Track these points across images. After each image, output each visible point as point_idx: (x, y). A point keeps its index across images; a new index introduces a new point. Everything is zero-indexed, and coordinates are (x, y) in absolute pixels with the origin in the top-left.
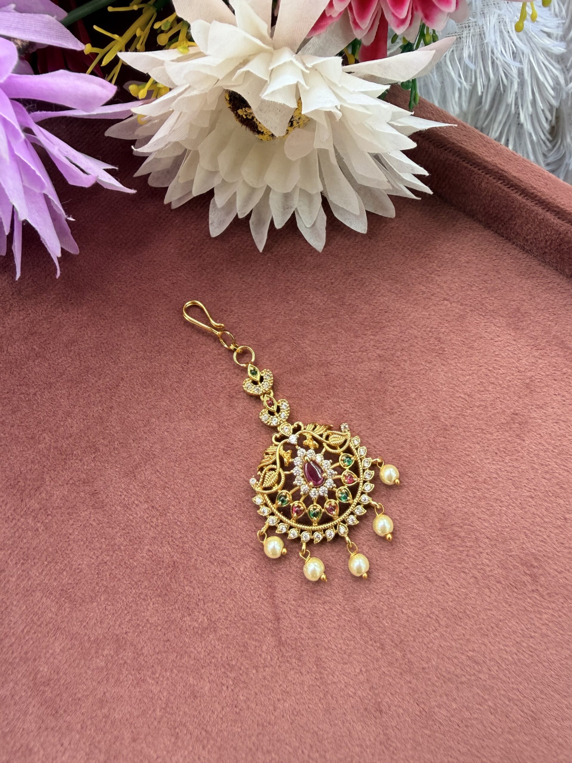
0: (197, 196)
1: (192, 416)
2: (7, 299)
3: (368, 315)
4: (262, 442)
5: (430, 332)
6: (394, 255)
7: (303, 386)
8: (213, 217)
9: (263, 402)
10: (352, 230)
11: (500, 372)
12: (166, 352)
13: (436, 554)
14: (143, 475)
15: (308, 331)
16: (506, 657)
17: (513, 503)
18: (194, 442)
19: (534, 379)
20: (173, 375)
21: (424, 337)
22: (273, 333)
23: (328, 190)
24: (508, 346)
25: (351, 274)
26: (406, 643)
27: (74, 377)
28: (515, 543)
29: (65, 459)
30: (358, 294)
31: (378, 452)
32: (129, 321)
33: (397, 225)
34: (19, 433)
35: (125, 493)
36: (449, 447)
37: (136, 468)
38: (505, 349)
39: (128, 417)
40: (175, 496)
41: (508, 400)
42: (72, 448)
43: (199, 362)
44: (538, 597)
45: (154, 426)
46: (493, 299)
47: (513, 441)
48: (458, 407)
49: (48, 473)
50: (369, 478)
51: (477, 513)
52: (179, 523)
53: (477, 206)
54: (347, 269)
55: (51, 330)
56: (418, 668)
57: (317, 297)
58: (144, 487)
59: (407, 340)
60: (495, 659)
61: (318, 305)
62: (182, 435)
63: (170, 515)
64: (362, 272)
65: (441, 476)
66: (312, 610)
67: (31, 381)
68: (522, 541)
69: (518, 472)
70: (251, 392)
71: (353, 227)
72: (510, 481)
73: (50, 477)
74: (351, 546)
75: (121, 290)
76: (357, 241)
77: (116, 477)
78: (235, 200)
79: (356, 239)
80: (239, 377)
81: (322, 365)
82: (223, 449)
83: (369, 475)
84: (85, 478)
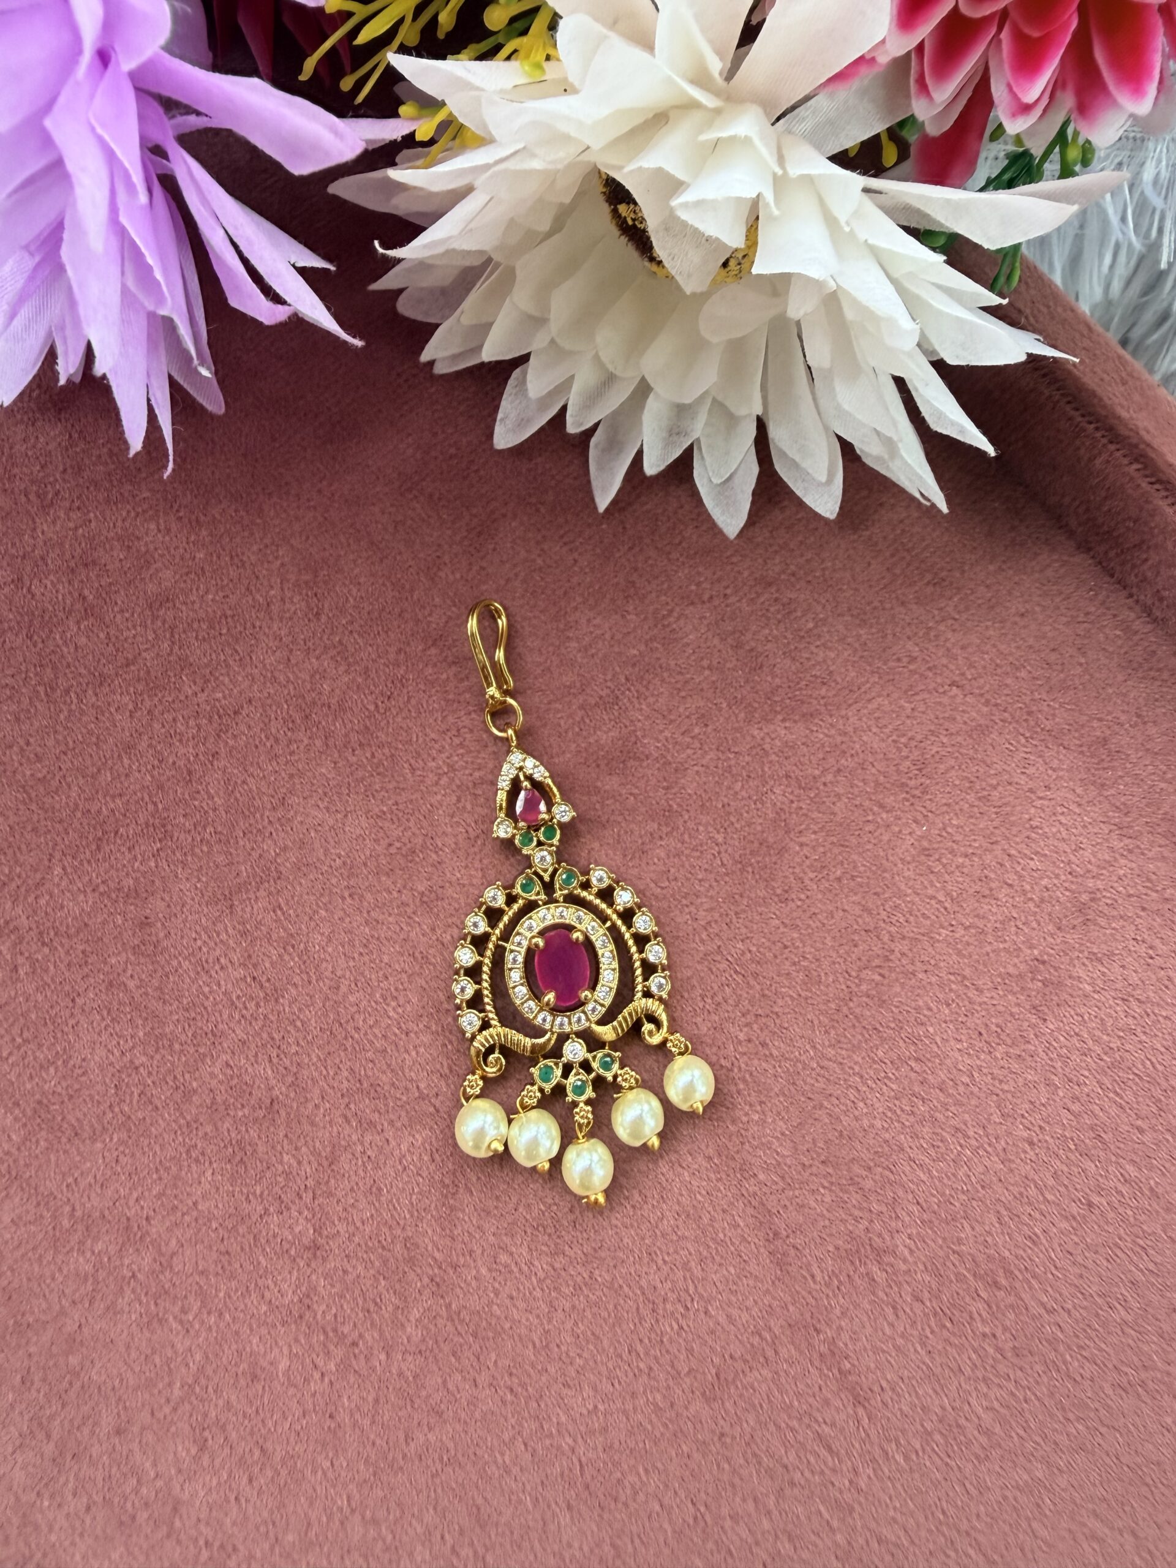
0: (490, 363)
8: (508, 408)
14: (248, 909)
17: (990, 1145)
18: (365, 864)
19: (1099, 895)
20: (354, 715)
21: (890, 755)
22: (579, 675)
23: (772, 416)
24: (1062, 813)
27: (153, 674)
29: (100, 839)
35: (204, 937)
37: (238, 891)
38: (1054, 818)
40: (303, 967)
42: (117, 821)
45: (292, 813)
47: (1021, 1016)
51: (910, 1147)
52: (299, 1024)
58: (244, 934)
62: (345, 846)
67: (65, 663)
69: (1016, 1083)
71: (810, 502)
73: (64, 869)
77: (193, 899)
82: (422, 894)
84: (132, 887)
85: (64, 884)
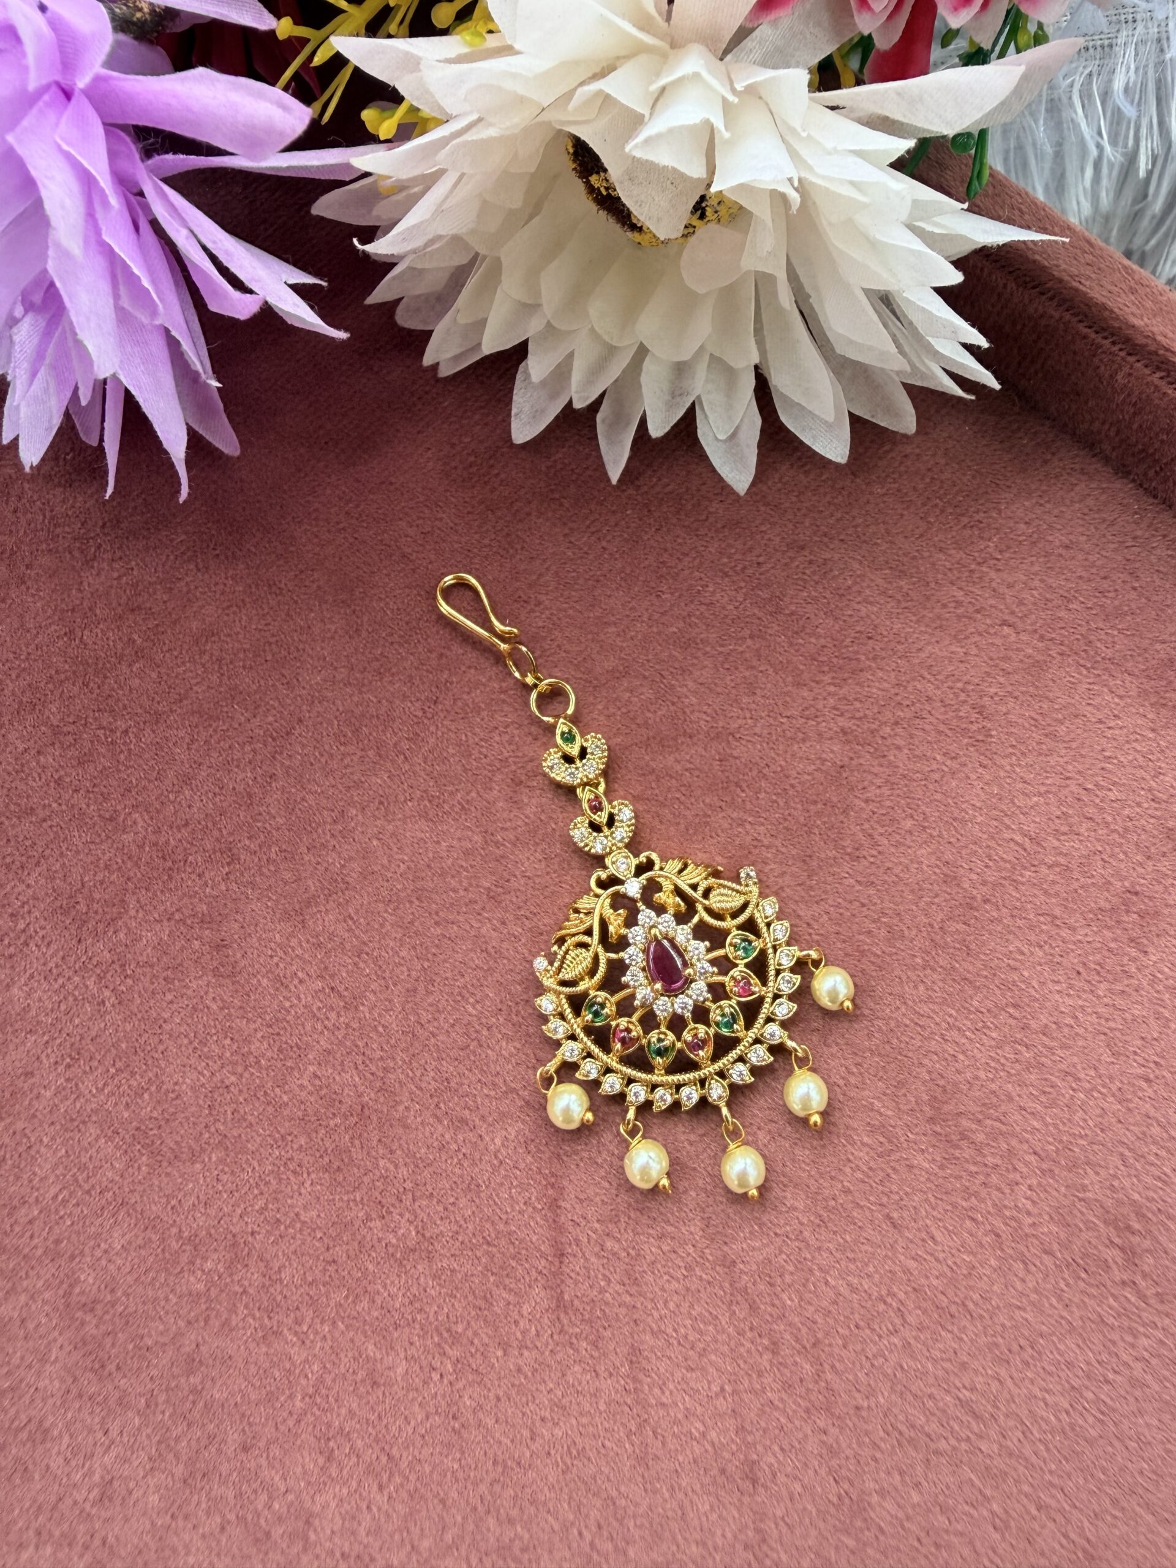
0: (491, 355)
1: (431, 814)
2: (92, 535)
3: (829, 640)
4: (571, 886)
5: (962, 691)
6: (902, 515)
7: (671, 777)
8: (521, 400)
9: (581, 801)
10: (815, 453)
11: (1112, 795)
12: (393, 675)
13: (916, 1171)
14: (320, 922)
15: (695, 661)
16: (1044, 1414)
17: (1104, 1086)
20: (403, 723)
21: (948, 702)
22: (620, 659)
23: (771, 363)
24: (1136, 740)
25: (803, 548)
26: (827, 1349)
27: (206, 706)
28: (1097, 1174)
29: (170, 869)
30: (813, 593)
31: (816, 938)
32: (326, 602)
33: (917, 451)
34: (88, 805)
35: (280, 953)
36: (973, 946)
37: (308, 904)
38: (1128, 746)
39: (303, 799)
40: (379, 973)
41: (1122, 861)
42: (185, 849)
43: (460, 704)
44: (1133, 1299)
45: (353, 824)
46: (1116, 633)
47: (1120, 951)
48: (1006, 861)
49: (134, 893)
50: (786, 989)
51: (1019, 1096)
52: (381, 1029)
53: (1104, 423)
54: (796, 537)
55: (171, 605)
56: (845, 1404)
57: (723, 590)
58: (319, 945)
59: (908, 703)
60: (1018, 1415)
61: (724, 608)
62: (407, 851)
63: (366, 1010)
64: (827, 547)
65: (949, 1006)
66: (634, 1248)
67: (121, 705)
68: (1111, 1172)
69: (1124, 1019)
70: (558, 778)
71: (818, 448)
72: (1103, 1037)
73: (138, 901)
74: (731, 1128)
75: (317, 536)
76: (824, 477)
77: (265, 918)
78: (570, 371)
79: (822, 474)
80: (539, 743)
81: (718, 736)
82: (488, 890)
83: (788, 983)
84: (206, 912)
85: (140, 915)
